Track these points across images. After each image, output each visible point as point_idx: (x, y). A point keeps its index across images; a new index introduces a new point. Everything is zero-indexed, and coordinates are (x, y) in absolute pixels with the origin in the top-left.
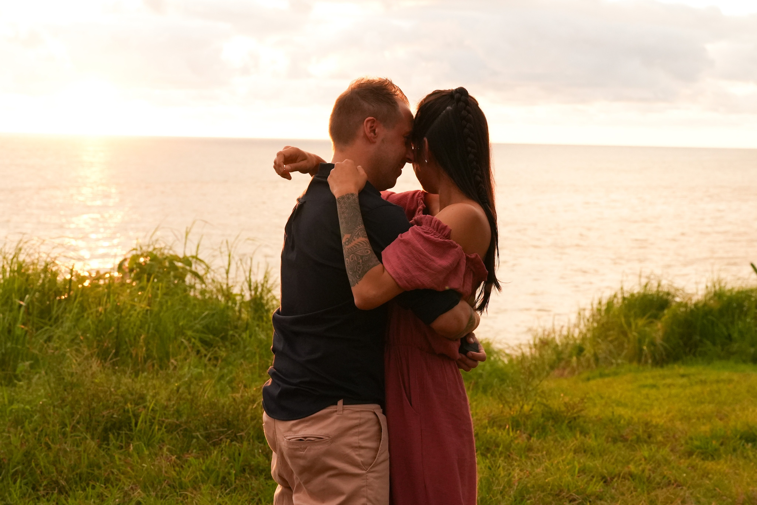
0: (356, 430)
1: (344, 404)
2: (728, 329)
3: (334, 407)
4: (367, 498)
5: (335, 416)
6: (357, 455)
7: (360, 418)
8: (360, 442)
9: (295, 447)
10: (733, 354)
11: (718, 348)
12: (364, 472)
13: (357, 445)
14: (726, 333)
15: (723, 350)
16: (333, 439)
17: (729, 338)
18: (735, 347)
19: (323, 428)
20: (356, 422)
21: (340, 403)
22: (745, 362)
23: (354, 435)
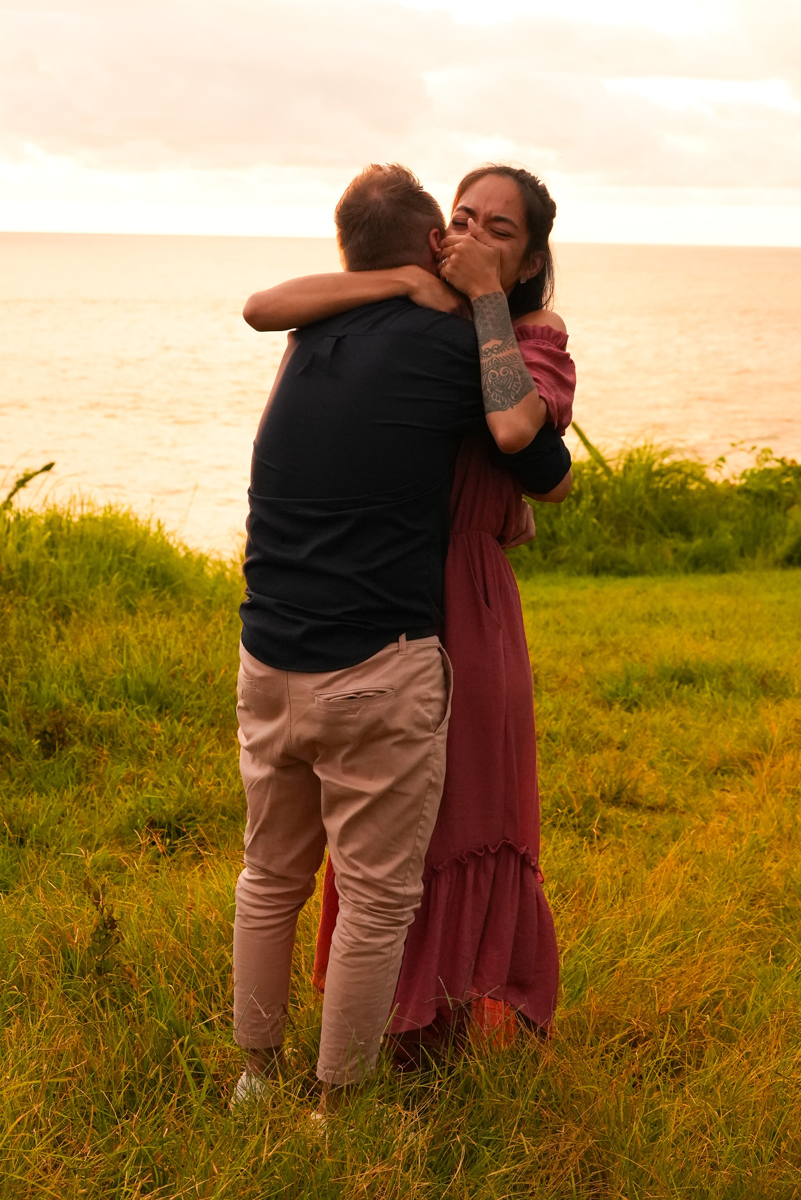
0: (423, 676)
1: (408, 639)
2: (551, 524)
3: (395, 644)
4: (433, 772)
5: (398, 658)
6: (426, 711)
7: (429, 658)
8: (429, 692)
9: (341, 709)
10: (560, 562)
11: (538, 555)
12: (432, 734)
13: (426, 697)
14: (549, 531)
15: (545, 557)
16: (398, 691)
17: (553, 537)
18: (564, 551)
19: (383, 676)
20: (424, 663)
21: (403, 638)
22: (580, 574)
23: (423, 682)
